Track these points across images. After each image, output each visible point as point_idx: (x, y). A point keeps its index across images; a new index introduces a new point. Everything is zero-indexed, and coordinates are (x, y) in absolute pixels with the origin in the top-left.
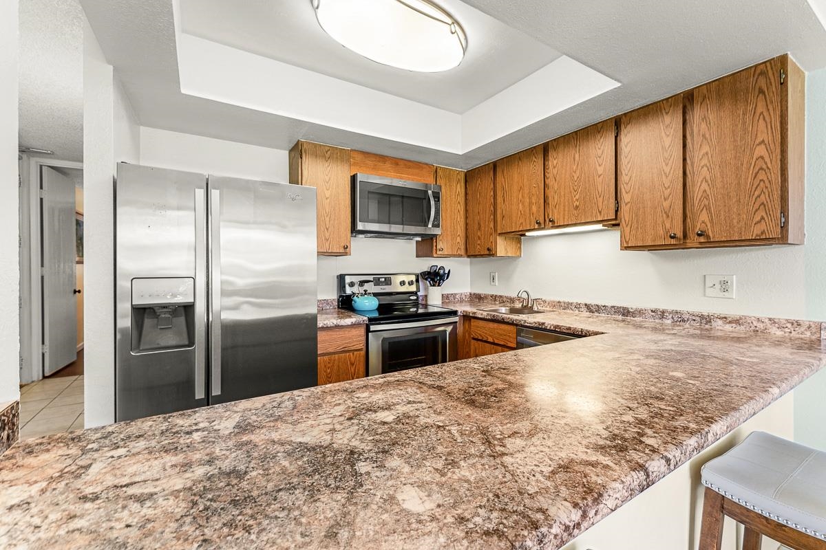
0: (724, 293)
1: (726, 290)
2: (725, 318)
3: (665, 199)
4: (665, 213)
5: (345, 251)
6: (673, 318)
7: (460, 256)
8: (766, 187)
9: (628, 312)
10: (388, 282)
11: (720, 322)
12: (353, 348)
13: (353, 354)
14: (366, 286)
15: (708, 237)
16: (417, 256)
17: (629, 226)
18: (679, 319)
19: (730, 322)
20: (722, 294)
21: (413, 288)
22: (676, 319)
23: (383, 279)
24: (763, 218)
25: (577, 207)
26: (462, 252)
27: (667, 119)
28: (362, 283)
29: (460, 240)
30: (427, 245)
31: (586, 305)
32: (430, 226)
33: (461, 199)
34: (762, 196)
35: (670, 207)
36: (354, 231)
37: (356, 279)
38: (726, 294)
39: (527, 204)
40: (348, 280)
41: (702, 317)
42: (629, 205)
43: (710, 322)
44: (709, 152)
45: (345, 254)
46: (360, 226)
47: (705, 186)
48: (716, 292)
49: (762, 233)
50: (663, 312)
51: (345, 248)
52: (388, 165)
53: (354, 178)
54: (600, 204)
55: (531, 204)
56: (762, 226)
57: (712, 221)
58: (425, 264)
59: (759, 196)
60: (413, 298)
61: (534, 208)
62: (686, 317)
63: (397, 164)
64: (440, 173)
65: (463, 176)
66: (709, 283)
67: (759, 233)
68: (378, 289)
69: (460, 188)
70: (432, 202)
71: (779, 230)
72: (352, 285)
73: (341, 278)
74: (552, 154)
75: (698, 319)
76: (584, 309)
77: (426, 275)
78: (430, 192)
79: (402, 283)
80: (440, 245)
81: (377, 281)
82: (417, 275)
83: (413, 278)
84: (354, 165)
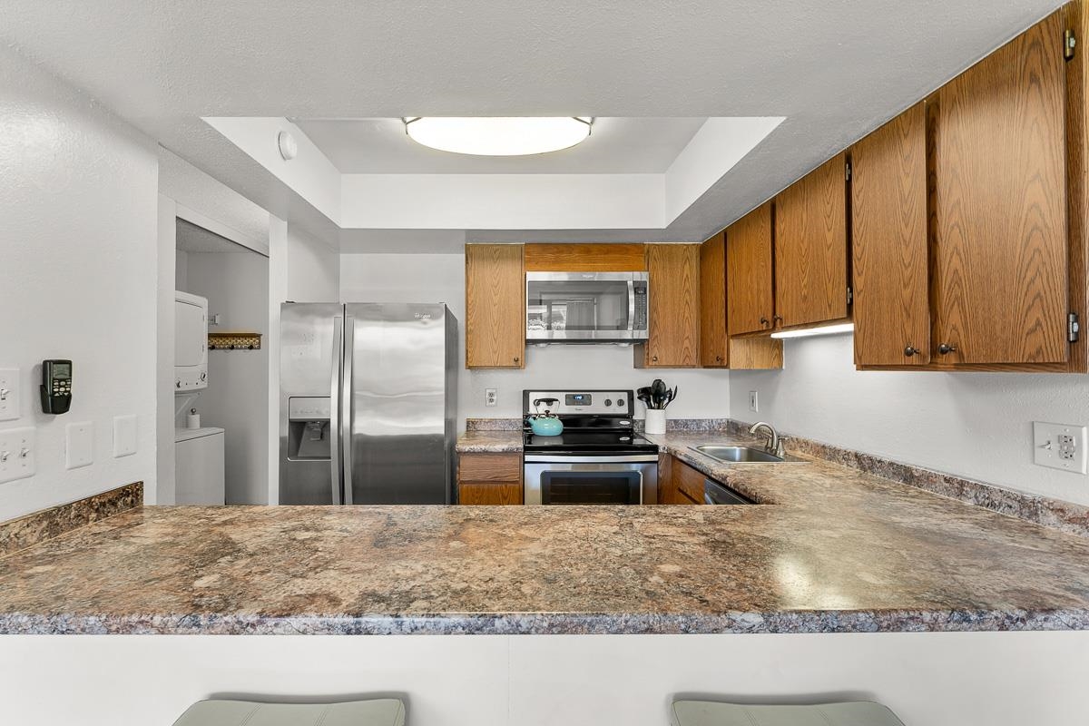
0: (1066, 461)
1: (1068, 455)
2: (1062, 510)
3: (905, 286)
4: (906, 309)
5: (517, 364)
6: (976, 497)
7: (694, 367)
8: (1044, 264)
9: (912, 476)
10: (586, 401)
11: (1053, 518)
12: (506, 479)
13: (506, 486)
14: (555, 405)
15: (961, 355)
16: (635, 367)
17: (862, 331)
18: (987, 502)
19: (1070, 521)
20: (1061, 462)
21: (624, 410)
22: (981, 500)
23: (580, 398)
24: (1038, 323)
25: (805, 297)
26: (694, 360)
27: (907, 145)
29: (690, 344)
30: (643, 353)
31: (856, 456)
32: (631, 328)
33: (693, 285)
34: (1038, 281)
35: (911, 300)
37: (543, 397)
38: (1068, 462)
39: (755, 292)
40: (533, 397)
41: (1022, 501)
42: (862, 294)
43: (1036, 514)
44: (962, 200)
45: (522, 367)
46: (531, 334)
47: (955, 260)
48: (1050, 455)
49: (1038, 352)
50: (962, 484)
51: (516, 361)
52: (574, 255)
54: (830, 294)
55: (759, 290)
56: (1038, 339)
57: (965, 326)
58: (646, 379)
59: (1032, 281)
60: (625, 423)
61: (762, 299)
62: (997, 498)
64: (655, 253)
65: (695, 254)
66: (1039, 441)
67: (1034, 351)
68: (569, 410)
69: (691, 270)
70: (632, 297)
71: (1064, 346)
72: (538, 402)
73: (526, 394)
74: (780, 216)
75: (1016, 505)
76: (854, 463)
77: (645, 393)
78: (630, 283)
79: (608, 403)
80: (654, 352)
81: (571, 400)
82: (630, 393)
83: (625, 396)
84: (529, 261)
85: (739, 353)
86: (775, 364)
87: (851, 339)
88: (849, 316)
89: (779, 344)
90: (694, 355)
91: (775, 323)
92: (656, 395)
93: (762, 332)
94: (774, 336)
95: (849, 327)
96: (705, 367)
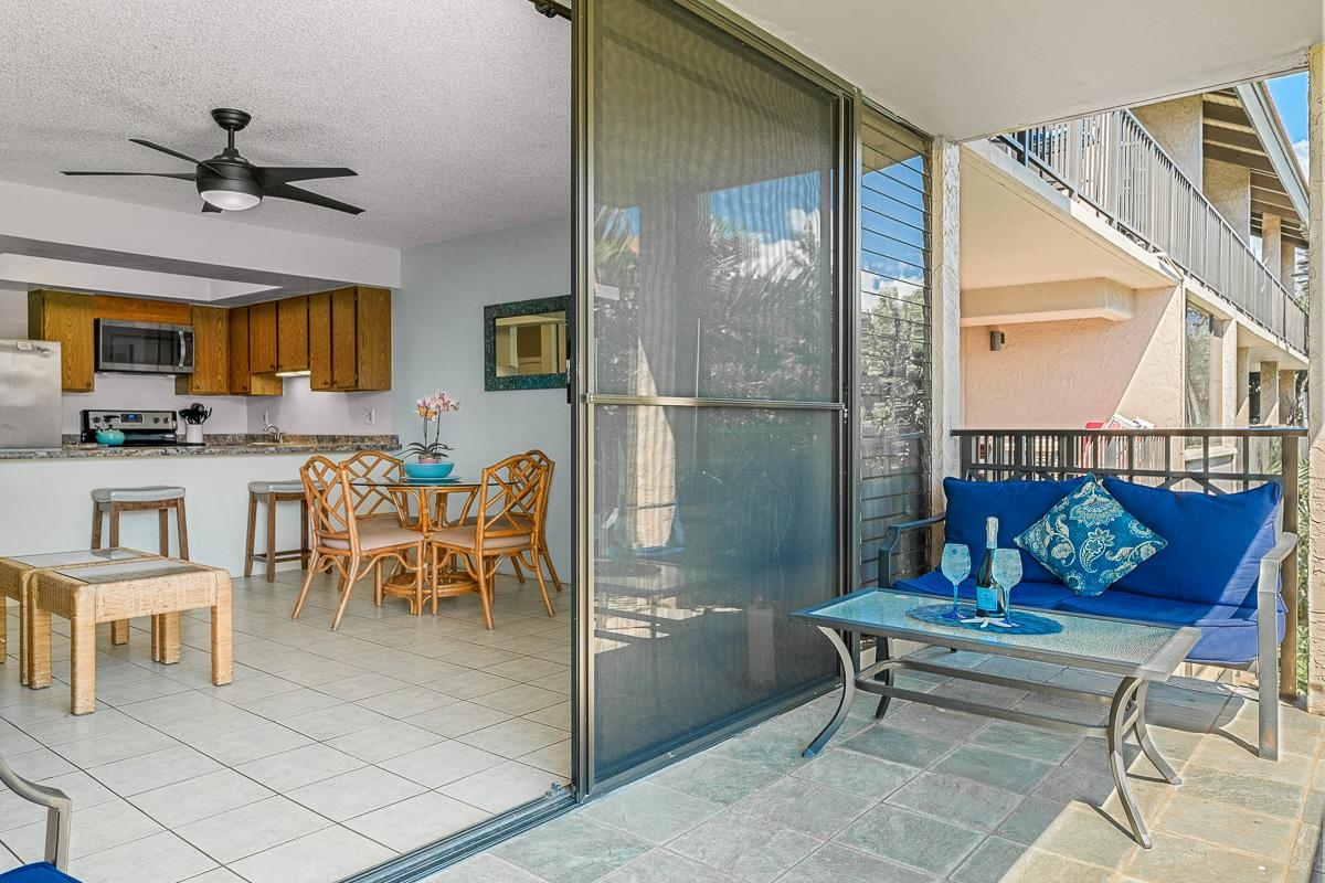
0: (371, 421)
1: (371, 419)
3: (325, 358)
4: (325, 367)
5: (89, 388)
7: (224, 394)
10: (138, 419)
14: (113, 421)
15: (338, 384)
16: (176, 394)
21: (169, 426)
23: (133, 416)
26: (224, 390)
28: (108, 419)
29: (222, 378)
30: (184, 382)
31: (317, 437)
32: (181, 365)
33: (223, 337)
36: (97, 369)
37: (101, 415)
39: (267, 349)
40: (91, 415)
42: (312, 360)
45: (89, 391)
46: (102, 365)
51: (88, 385)
52: (135, 307)
53: (97, 322)
54: (302, 357)
55: (270, 349)
58: (186, 402)
61: (271, 354)
63: (145, 305)
64: (197, 311)
65: (224, 315)
68: (128, 425)
69: (222, 326)
70: (183, 342)
72: (97, 420)
73: (85, 414)
76: (316, 440)
77: (184, 413)
78: (181, 333)
79: (156, 420)
80: (197, 382)
81: (125, 418)
82: (174, 414)
83: (170, 416)
84: (98, 308)
85: (257, 386)
86: (279, 392)
87: (309, 380)
88: (308, 368)
89: (280, 380)
90: (224, 385)
91: (278, 368)
92: (195, 414)
93: (269, 375)
94: (277, 375)
95: (308, 373)
96: (233, 394)
